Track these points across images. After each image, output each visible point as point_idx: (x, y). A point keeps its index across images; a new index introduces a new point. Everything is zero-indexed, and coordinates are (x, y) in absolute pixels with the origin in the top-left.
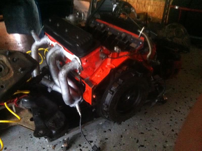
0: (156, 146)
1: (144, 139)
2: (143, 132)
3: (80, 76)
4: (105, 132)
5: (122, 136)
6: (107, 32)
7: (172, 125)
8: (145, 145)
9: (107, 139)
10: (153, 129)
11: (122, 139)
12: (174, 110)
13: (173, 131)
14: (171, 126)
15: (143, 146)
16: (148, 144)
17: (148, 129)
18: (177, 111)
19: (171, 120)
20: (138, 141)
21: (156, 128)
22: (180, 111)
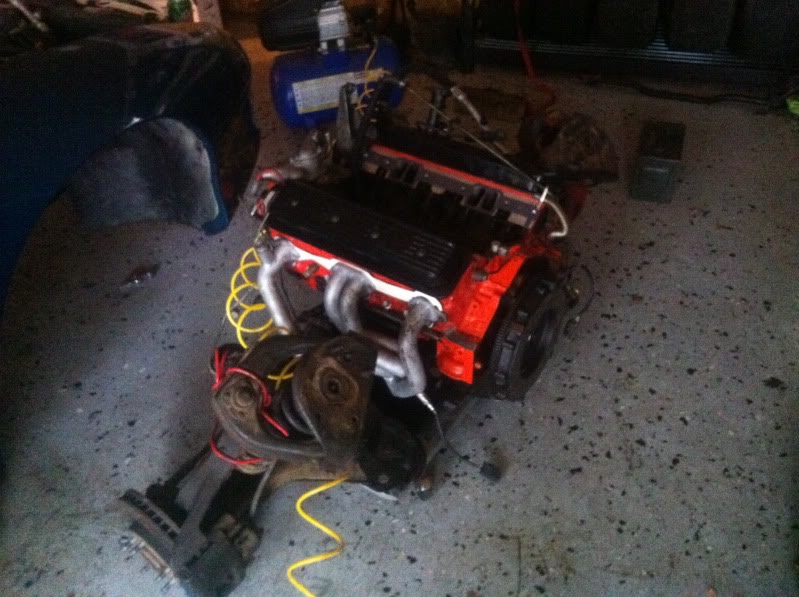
0: (600, 418)
1: (571, 411)
2: (561, 396)
3: (432, 330)
4: (481, 424)
5: (522, 423)
6: (429, 187)
7: (613, 357)
8: (579, 424)
9: (494, 440)
10: (578, 381)
11: (526, 427)
12: (603, 315)
13: (619, 370)
14: (610, 360)
15: (575, 428)
16: (583, 420)
17: (569, 384)
18: (608, 316)
19: (606, 345)
20: (560, 422)
21: (583, 377)
22: (615, 316)
